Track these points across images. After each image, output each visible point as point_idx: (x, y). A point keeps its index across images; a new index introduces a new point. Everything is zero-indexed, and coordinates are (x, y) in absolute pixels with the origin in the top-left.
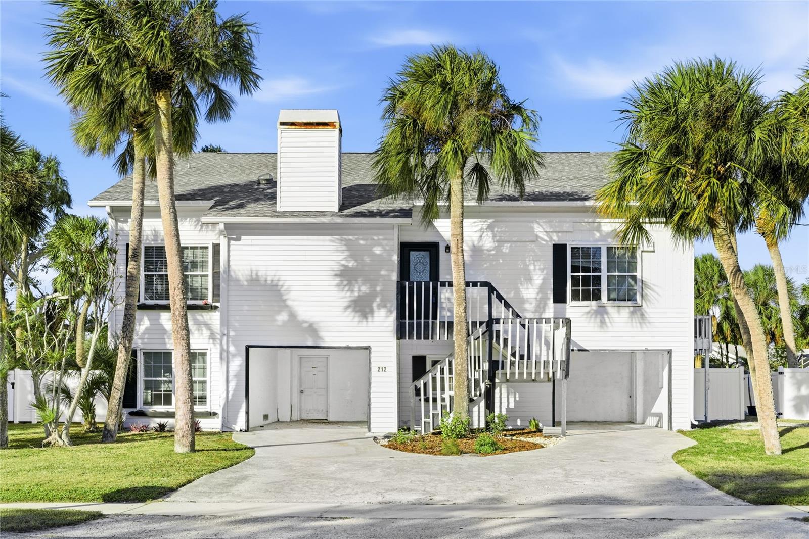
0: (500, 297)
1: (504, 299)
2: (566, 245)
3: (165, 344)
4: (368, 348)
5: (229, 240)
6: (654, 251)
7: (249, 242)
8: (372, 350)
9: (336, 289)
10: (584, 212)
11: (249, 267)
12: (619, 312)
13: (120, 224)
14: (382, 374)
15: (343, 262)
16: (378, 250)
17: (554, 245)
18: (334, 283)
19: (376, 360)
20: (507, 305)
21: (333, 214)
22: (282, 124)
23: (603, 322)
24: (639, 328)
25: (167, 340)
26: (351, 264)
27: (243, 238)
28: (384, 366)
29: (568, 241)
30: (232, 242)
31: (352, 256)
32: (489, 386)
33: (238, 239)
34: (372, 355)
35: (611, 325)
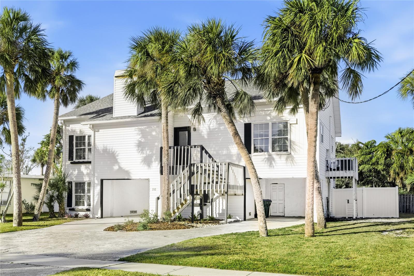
0: (207, 152)
1: (208, 153)
2: (251, 123)
3: (83, 179)
4: (148, 180)
5: (95, 132)
6: (297, 123)
7: (102, 132)
8: (151, 180)
9: (137, 152)
10: (260, 105)
11: (103, 144)
12: (280, 158)
13: (67, 127)
14: (154, 192)
15: (140, 140)
16: (154, 133)
17: (245, 124)
18: (136, 149)
19: (152, 185)
20: (210, 156)
21: (135, 117)
22: (116, 77)
23: (271, 164)
24: (291, 166)
25: (84, 177)
26: (143, 140)
27: (100, 130)
28: (155, 188)
29: (252, 121)
30: (96, 133)
31: (143, 137)
32: (201, 198)
33: (98, 131)
34: (150, 182)
35: (275, 164)
